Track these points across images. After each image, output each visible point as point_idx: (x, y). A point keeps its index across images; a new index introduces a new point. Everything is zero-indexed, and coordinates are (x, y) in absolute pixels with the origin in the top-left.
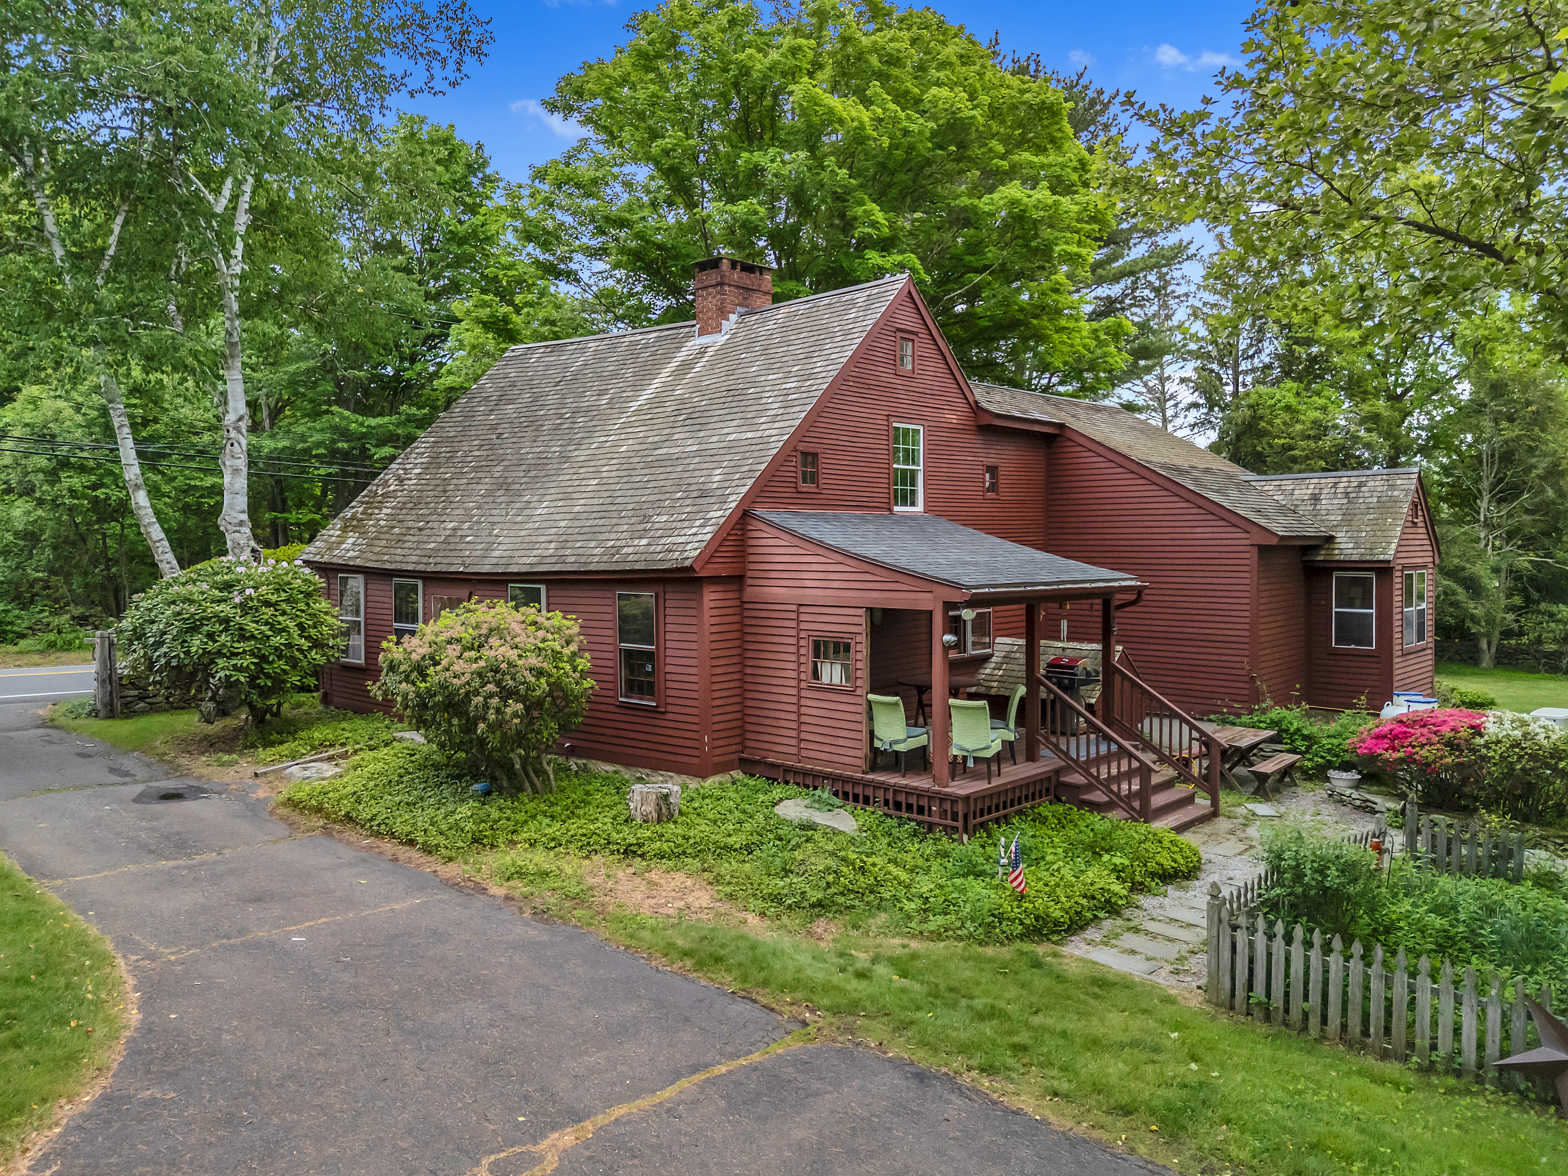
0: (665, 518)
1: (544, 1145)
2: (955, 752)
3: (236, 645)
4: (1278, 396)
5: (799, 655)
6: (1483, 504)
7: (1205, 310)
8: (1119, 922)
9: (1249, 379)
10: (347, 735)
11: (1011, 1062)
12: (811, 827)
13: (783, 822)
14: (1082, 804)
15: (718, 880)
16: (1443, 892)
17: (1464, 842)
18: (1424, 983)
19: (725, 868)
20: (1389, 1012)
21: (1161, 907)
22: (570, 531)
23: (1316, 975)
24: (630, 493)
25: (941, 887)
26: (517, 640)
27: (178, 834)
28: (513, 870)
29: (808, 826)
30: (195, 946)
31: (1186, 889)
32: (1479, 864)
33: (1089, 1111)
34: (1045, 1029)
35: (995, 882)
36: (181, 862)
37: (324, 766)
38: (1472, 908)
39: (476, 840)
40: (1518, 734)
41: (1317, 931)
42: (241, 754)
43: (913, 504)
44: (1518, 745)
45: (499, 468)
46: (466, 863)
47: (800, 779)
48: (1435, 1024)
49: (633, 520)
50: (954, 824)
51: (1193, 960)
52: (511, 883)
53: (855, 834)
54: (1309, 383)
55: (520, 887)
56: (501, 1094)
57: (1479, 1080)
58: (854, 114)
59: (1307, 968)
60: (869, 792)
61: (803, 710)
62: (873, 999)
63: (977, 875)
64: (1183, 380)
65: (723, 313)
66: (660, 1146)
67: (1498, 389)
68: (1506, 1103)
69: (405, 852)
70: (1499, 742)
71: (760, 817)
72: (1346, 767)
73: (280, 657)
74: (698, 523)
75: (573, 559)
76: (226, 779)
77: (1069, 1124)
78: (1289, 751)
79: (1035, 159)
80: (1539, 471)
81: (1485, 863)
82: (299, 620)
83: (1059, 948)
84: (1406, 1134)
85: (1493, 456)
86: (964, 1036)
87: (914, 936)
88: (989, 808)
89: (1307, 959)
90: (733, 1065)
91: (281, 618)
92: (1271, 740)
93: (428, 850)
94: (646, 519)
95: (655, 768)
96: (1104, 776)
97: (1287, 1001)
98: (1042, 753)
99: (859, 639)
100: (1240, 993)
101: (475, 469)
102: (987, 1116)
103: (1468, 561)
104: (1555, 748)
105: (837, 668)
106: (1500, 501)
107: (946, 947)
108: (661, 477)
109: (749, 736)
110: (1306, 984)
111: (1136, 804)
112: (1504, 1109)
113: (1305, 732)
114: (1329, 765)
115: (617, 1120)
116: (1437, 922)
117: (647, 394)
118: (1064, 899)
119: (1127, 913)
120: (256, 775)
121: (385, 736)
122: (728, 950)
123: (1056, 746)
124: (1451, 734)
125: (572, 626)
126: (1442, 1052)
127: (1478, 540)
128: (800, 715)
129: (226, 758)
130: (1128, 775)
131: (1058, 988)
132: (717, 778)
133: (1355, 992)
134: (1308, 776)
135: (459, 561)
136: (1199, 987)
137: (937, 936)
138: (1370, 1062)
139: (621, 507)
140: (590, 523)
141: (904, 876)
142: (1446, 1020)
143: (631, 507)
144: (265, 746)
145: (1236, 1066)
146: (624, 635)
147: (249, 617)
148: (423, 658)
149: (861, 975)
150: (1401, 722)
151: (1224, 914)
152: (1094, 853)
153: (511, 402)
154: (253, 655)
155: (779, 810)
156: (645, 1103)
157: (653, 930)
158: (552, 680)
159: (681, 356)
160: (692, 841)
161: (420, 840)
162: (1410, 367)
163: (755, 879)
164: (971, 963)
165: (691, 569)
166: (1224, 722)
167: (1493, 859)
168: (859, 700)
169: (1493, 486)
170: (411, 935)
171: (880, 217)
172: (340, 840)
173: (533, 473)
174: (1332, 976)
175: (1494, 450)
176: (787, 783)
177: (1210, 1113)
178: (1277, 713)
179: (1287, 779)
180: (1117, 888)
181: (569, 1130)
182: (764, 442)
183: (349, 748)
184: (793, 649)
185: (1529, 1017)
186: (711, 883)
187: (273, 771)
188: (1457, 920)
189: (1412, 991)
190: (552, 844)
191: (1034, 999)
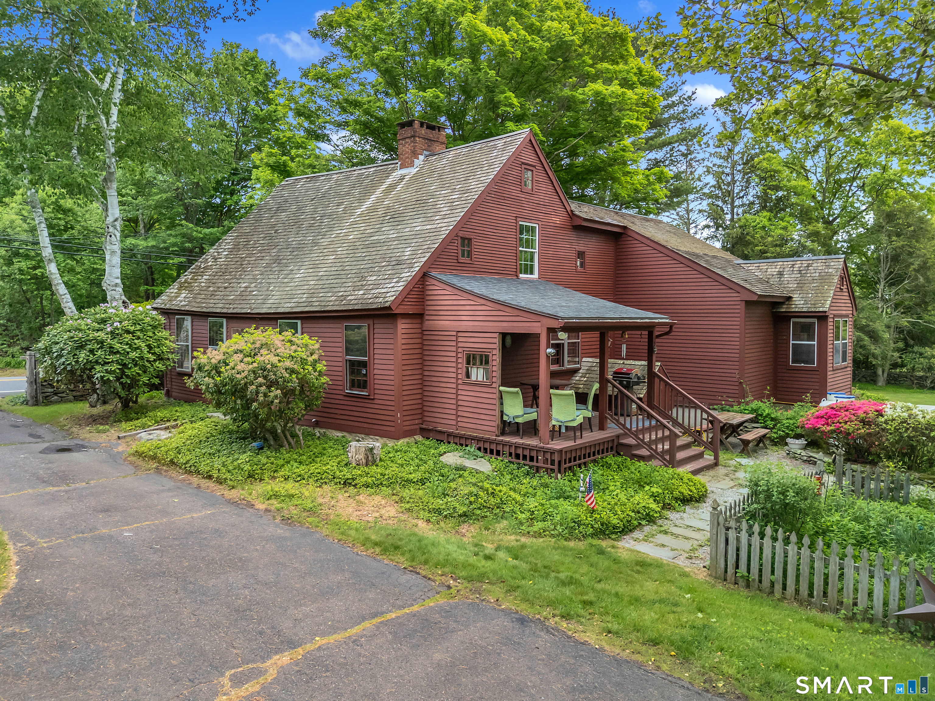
0: (374, 278)
1: (269, 663)
2: (554, 422)
3: (108, 357)
4: (758, 221)
5: (458, 363)
6: (880, 287)
7: (714, 169)
8: (655, 527)
9: (740, 211)
10: (178, 414)
11: (582, 612)
12: (464, 469)
13: (445, 466)
14: (634, 457)
15: (402, 500)
16: (861, 509)
17: (872, 479)
18: (849, 562)
19: (406, 493)
20: (826, 583)
21: (682, 518)
22: (316, 287)
23: (779, 559)
24: (354, 263)
25: (543, 505)
26: (278, 351)
27: (64, 472)
28: (271, 493)
29: (461, 468)
30: (61, 538)
31: (697, 508)
32: (881, 493)
33: (631, 642)
34: (604, 591)
35: (577, 502)
36: (62, 488)
37: (162, 432)
38: (878, 519)
39: (250, 476)
40: (905, 415)
41: (780, 529)
42: (112, 426)
43: (532, 273)
44: (905, 422)
45: (275, 250)
46: (243, 489)
47: (457, 440)
48: (856, 590)
49: (355, 279)
50: (552, 467)
51: (701, 550)
52: (270, 502)
53: (488, 473)
54: (777, 213)
55: (275, 504)
56: (245, 630)
57: (885, 625)
58: (499, 36)
59: (774, 554)
60: (500, 448)
61: (460, 397)
62: (494, 572)
63: (566, 498)
64: (700, 211)
65: (415, 154)
66: (346, 664)
67: (890, 217)
68: (903, 639)
69: (205, 483)
70: (894, 420)
71: (431, 463)
72: (798, 437)
73: (136, 365)
74: (395, 280)
75: (317, 304)
76: (100, 440)
77: (617, 651)
78: (762, 427)
79: (611, 67)
80: (916, 266)
81: (886, 493)
82: (148, 343)
83: (616, 543)
84: (838, 659)
85: (887, 257)
86: (552, 595)
87: (523, 535)
88: (575, 458)
89: (774, 547)
90: (400, 613)
91: (136, 341)
92: (752, 421)
93: (220, 482)
94: (363, 278)
95: (368, 434)
96: (647, 440)
97: (760, 576)
98: (609, 426)
99: (494, 352)
100: (730, 570)
101: (260, 251)
102: (564, 646)
103: (871, 321)
104: (929, 424)
105: (481, 371)
106: (891, 285)
107: (544, 541)
108: (374, 253)
109: (426, 414)
110: (773, 564)
111: (667, 457)
112: (901, 643)
113: (773, 416)
114: (788, 435)
115: (319, 647)
116: (857, 527)
117: (368, 204)
118: (620, 513)
119: (660, 522)
120: (119, 438)
121: (201, 415)
122: (404, 542)
123: (617, 421)
124: (864, 415)
125: (314, 344)
126: (861, 607)
127: (878, 308)
128: (458, 400)
129: (101, 427)
130: (662, 440)
131: (615, 567)
132: (406, 440)
133: (805, 570)
134: (774, 443)
135: (248, 306)
136: (704, 567)
137: (538, 535)
138: (814, 613)
139: (348, 272)
140: (328, 282)
141: (519, 498)
142: (863, 587)
143: (354, 272)
144: (126, 421)
145: (727, 615)
146: (348, 351)
147: (116, 340)
148: (219, 362)
149: (488, 558)
150: (832, 408)
151: (721, 519)
152: (640, 485)
153: (284, 211)
154: (118, 363)
155: (444, 459)
156: (339, 636)
157: (357, 530)
158: (300, 376)
159: (389, 181)
160: (386, 477)
161: (215, 476)
162: (837, 205)
163: (425, 499)
164: (559, 551)
165: (389, 308)
166: (723, 410)
167: (891, 490)
168: (494, 391)
169: (887, 276)
170: (201, 533)
171: (515, 101)
172: (165, 476)
173: (295, 253)
174: (790, 559)
175: (887, 254)
176: (449, 443)
177: (710, 645)
178: (755, 404)
179: (761, 445)
180: (654, 506)
181: (286, 653)
182: (437, 231)
183: (179, 422)
184: (454, 359)
185: (918, 584)
186: (397, 502)
187: (130, 436)
188: (869, 526)
189: (842, 568)
190: (299, 479)
191: (599, 573)
